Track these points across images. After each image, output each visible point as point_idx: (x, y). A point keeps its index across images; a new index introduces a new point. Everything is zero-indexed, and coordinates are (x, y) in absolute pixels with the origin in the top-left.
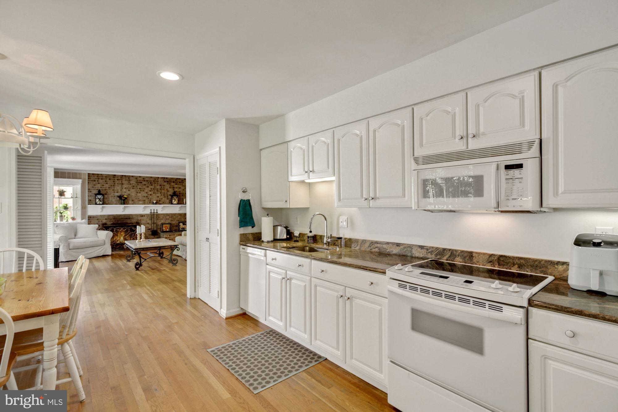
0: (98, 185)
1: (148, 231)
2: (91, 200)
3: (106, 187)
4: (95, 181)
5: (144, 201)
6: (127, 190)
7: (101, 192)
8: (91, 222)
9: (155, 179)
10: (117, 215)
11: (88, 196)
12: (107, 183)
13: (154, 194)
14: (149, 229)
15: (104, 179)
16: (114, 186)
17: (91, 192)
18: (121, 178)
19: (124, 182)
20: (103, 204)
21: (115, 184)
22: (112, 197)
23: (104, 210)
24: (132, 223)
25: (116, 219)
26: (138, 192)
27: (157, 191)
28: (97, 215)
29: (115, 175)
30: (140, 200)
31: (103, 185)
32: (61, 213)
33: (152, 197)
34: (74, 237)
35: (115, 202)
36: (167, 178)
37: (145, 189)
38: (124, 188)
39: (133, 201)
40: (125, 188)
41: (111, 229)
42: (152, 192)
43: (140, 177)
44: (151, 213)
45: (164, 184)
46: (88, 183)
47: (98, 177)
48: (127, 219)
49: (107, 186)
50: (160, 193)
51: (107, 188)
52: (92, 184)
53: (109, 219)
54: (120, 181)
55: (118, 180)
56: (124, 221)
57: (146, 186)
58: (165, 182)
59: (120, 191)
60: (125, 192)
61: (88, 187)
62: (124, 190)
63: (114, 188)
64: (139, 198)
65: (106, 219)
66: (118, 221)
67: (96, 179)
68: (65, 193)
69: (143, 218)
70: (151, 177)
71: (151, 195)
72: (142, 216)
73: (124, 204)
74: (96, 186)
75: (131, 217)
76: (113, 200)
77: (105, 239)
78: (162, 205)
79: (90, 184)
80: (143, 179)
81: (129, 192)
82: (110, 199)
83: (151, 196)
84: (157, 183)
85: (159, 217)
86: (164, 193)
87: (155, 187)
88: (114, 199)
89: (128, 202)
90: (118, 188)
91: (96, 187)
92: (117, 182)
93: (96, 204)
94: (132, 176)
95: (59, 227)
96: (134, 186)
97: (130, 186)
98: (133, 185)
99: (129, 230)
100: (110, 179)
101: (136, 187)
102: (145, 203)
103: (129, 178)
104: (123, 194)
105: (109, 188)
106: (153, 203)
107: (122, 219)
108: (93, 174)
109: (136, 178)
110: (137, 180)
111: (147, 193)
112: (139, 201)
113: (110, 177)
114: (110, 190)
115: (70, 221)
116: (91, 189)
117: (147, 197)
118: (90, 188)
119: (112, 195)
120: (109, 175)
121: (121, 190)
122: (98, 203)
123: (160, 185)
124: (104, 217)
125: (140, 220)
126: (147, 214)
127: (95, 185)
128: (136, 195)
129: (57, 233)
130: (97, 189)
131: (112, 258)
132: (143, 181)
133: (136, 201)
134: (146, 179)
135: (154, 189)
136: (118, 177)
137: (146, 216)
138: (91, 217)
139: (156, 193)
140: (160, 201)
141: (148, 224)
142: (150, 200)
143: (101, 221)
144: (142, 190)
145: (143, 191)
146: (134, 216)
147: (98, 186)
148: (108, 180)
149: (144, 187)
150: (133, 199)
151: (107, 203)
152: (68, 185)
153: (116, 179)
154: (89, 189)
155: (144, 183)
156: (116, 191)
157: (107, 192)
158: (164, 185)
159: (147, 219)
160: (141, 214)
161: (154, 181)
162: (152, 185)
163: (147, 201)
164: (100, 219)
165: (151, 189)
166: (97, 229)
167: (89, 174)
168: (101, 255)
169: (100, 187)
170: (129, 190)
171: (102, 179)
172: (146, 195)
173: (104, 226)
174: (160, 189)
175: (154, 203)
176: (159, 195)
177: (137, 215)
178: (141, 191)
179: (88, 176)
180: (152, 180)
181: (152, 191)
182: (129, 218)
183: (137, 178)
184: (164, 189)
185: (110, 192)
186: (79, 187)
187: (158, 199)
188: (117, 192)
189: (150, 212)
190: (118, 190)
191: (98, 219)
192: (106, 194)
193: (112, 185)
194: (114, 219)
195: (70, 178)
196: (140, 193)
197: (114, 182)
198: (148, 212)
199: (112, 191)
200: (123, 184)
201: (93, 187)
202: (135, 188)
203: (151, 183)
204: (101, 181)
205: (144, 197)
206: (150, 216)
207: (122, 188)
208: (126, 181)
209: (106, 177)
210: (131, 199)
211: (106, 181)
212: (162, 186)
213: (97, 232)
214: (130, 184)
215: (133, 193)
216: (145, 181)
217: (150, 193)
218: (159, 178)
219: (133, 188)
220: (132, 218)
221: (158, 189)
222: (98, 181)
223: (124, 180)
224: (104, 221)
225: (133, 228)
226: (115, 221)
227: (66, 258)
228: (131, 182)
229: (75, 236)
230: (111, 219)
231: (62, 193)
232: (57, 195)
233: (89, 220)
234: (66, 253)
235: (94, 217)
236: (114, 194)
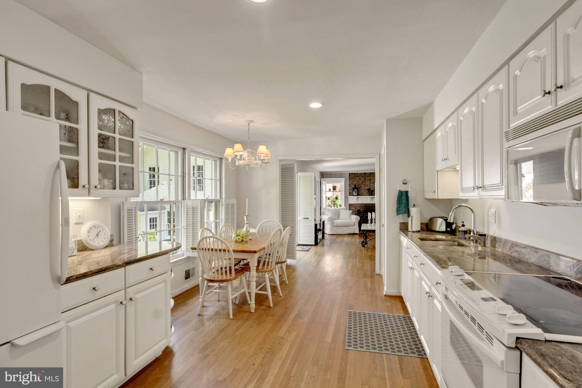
0: (355, 181)
2: (350, 193)
3: (360, 183)
4: (353, 178)
7: (356, 187)
8: (350, 208)
10: (367, 204)
11: (349, 190)
12: (360, 180)
15: (358, 177)
16: (365, 181)
17: (351, 186)
18: (370, 175)
19: (372, 178)
20: (358, 195)
21: (365, 180)
22: (363, 190)
23: (359, 199)
25: (366, 207)
28: (354, 204)
29: (366, 173)
31: (358, 181)
32: (334, 202)
34: (338, 218)
40: (373, 183)
46: (349, 180)
47: (355, 175)
51: (361, 184)
52: (351, 181)
53: (362, 207)
54: (369, 177)
55: (367, 176)
56: (372, 208)
59: (369, 185)
61: (349, 183)
63: (365, 183)
65: (360, 207)
67: (354, 177)
68: (336, 188)
73: (371, 195)
76: (365, 192)
77: (355, 221)
82: (363, 192)
88: (365, 191)
90: (367, 183)
91: (353, 183)
92: (367, 178)
93: (353, 195)
95: (329, 211)
100: (362, 176)
104: (371, 187)
105: (362, 183)
107: (370, 207)
108: (352, 173)
115: (339, 207)
119: (364, 188)
120: (361, 173)
121: (370, 184)
122: (354, 195)
124: (359, 205)
127: (353, 181)
129: (328, 215)
130: (354, 184)
131: (359, 236)
138: (351, 205)
143: (357, 208)
147: (355, 182)
148: (361, 177)
151: (360, 194)
152: (337, 182)
153: (366, 176)
154: (349, 185)
156: (366, 186)
157: (360, 186)
166: (352, 214)
167: (349, 173)
168: (352, 233)
169: (356, 182)
171: (357, 177)
173: (359, 212)
179: (349, 175)
185: (362, 186)
186: (343, 183)
188: (367, 186)
191: (355, 207)
192: (360, 188)
194: (365, 207)
195: (339, 178)
197: (365, 178)
199: (364, 185)
200: (371, 180)
201: (352, 183)
204: (357, 178)
207: (371, 183)
209: (360, 175)
211: (360, 178)
213: (351, 216)
222: (355, 178)
223: (372, 176)
224: (359, 208)
226: (365, 208)
227: (331, 232)
229: (339, 218)
230: (363, 207)
231: (334, 188)
232: (332, 190)
233: (349, 207)
234: (331, 229)
235: (352, 205)
236: (365, 188)
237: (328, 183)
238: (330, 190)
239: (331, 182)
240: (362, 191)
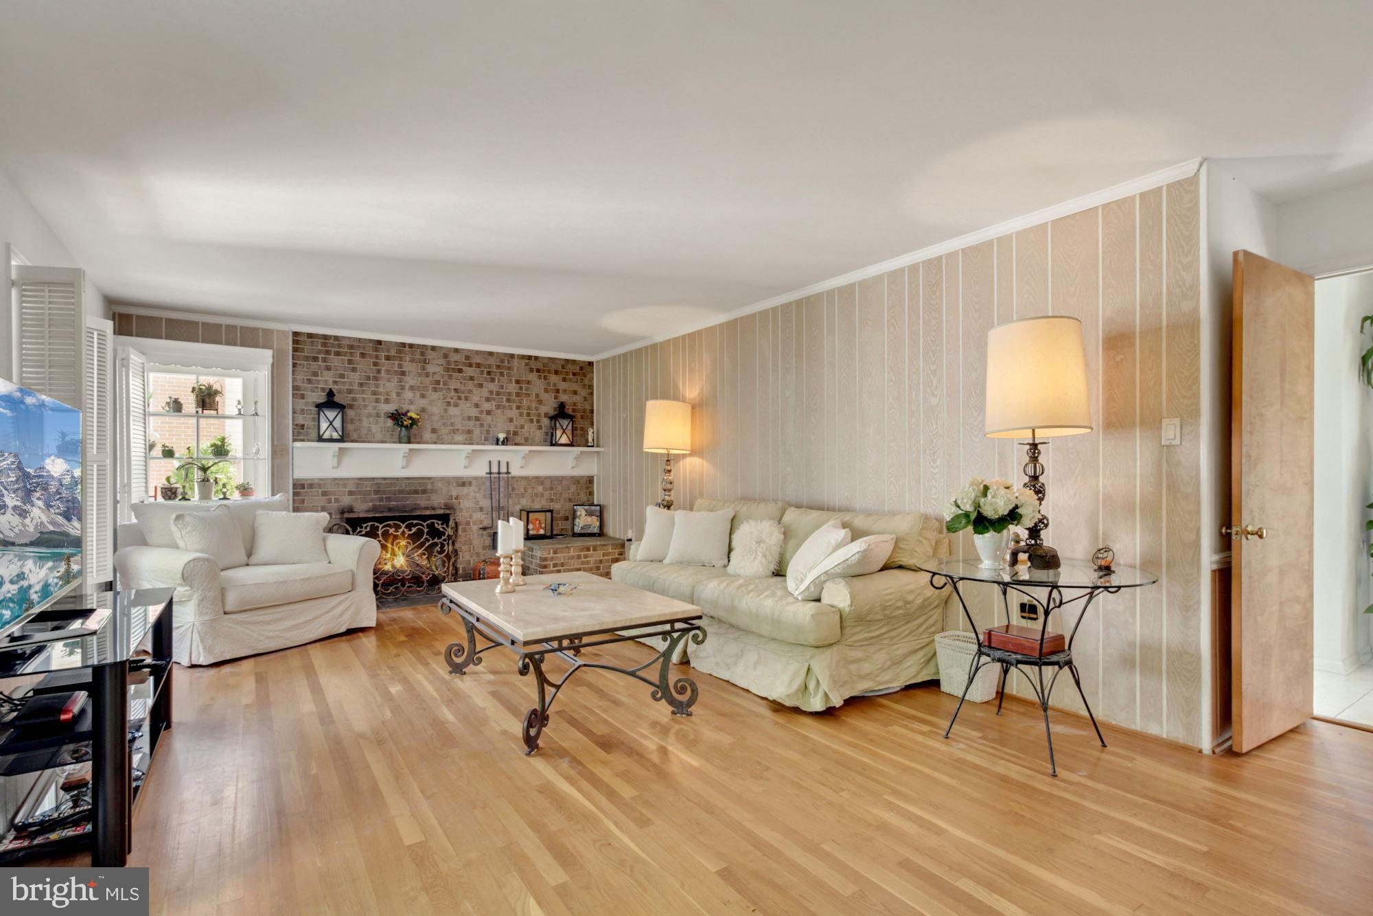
0: (326, 373)
1: (482, 535)
2: (303, 426)
3: (351, 384)
4: (315, 359)
5: (469, 432)
6: (418, 394)
7: (336, 399)
8: (303, 501)
9: (502, 361)
10: (385, 479)
11: (294, 412)
12: (354, 370)
13: (499, 411)
14: (484, 529)
15: (345, 354)
16: (376, 379)
17: (303, 397)
18: (399, 352)
19: (407, 366)
20: (342, 440)
21: (379, 371)
22: (370, 415)
23: (346, 460)
24: (434, 509)
25: (384, 492)
26: (452, 401)
27: (508, 400)
28: (321, 479)
29: (379, 342)
30: (458, 430)
31: (342, 376)
32: (204, 469)
33: (493, 421)
34: (244, 558)
35: (379, 436)
36: (536, 358)
37: (470, 391)
38: (407, 386)
39: (434, 431)
40: (412, 388)
41: (368, 529)
42: (494, 404)
43: (457, 350)
44: (490, 473)
45: (529, 379)
46: (294, 365)
47: (324, 345)
48: (416, 492)
49: (355, 378)
50: (518, 408)
51: (356, 387)
52: (305, 369)
53: (360, 493)
54: (396, 363)
55: (388, 358)
56: (407, 499)
57: (475, 382)
58: (531, 370)
59: (394, 396)
60: (411, 403)
61: (294, 380)
62: (408, 395)
63: (377, 386)
64: (452, 424)
65: (351, 493)
66: (389, 499)
67: (320, 352)
68: (217, 399)
69: (465, 490)
70: (491, 354)
71: (488, 413)
72: (463, 483)
73: (409, 442)
74: (319, 378)
75: (429, 487)
76: (374, 428)
77: (353, 566)
78: (526, 448)
79: (299, 368)
80: (467, 357)
81: (422, 403)
82: (365, 423)
83: (489, 418)
84: (509, 375)
85: (513, 489)
86: (529, 408)
87: (502, 387)
88: (377, 423)
89: (421, 437)
90: (389, 385)
91: (318, 382)
92: (385, 365)
93: (320, 439)
94: (434, 348)
95: (187, 519)
96: (438, 382)
97: (428, 381)
98: (437, 377)
99: (426, 530)
100: (363, 355)
101: (444, 384)
102: (471, 439)
103: (423, 354)
104: (405, 407)
105: (361, 385)
106: (498, 440)
107: (401, 492)
108: (310, 336)
109: (446, 356)
110: (449, 363)
111: (477, 406)
112: (455, 431)
113: (364, 348)
114: (363, 392)
115: (235, 496)
116: (305, 389)
117: (477, 419)
118: (299, 383)
119: (370, 409)
120: (359, 340)
121: (398, 394)
122: (326, 436)
123: (518, 382)
124: (345, 486)
125: (457, 498)
126: (476, 478)
127: (315, 374)
128: (446, 410)
129: (181, 544)
130: (323, 389)
131: (379, 639)
132: (464, 364)
133: (444, 431)
134: (477, 360)
135: (498, 394)
136: (388, 351)
137: (474, 482)
138: (303, 486)
139: (504, 407)
140: (515, 433)
141: (481, 509)
142: (488, 432)
143: (337, 500)
144: (463, 395)
145: (466, 399)
146: (440, 485)
147: (327, 380)
148: (357, 358)
149: (470, 384)
150: (436, 425)
151: (355, 436)
152: (228, 368)
153: (383, 354)
154: (295, 388)
155: (469, 371)
156: (382, 398)
157: (354, 399)
158: (528, 382)
159: (478, 495)
160: (459, 478)
161: (498, 367)
162: (493, 380)
163: (477, 432)
164: (334, 493)
165: (491, 392)
166: (330, 530)
167: (296, 334)
168: (343, 629)
169: (331, 380)
170: (423, 396)
171: (338, 354)
172: (474, 412)
173: (346, 515)
174: (518, 395)
175: (501, 440)
176: (514, 413)
177: (447, 481)
178: (460, 398)
179: (295, 342)
180: (493, 362)
181: (494, 399)
182: (424, 492)
183: (446, 353)
184: (528, 395)
185: (364, 399)
186: (263, 375)
187: (512, 429)
188: (387, 401)
189: (488, 471)
190: (388, 394)
191: (325, 494)
192: (351, 407)
193: (371, 375)
194: (377, 492)
195: (235, 345)
196: (456, 405)
197: (375, 364)
198: (479, 470)
199: (370, 396)
200: (403, 373)
201: (309, 381)
202: (441, 390)
203: (489, 373)
204: (335, 361)
205: (469, 418)
206: (488, 483)
207: (403, 388)
208: (415, 364)
209: (351, 347)
210: (428, 426)
211: (350, 362)
212: (524, 386)
213: (324, 540)
214: (427, 375)
215: (434, 404)
216: (470, 365)
217: (487, 406)
218: (512, 356)
219: (435, 390)
220: (432, 491)
221: (510, 394)
222: (325, 360)
223: (408, 359)
224: (346, 500)
225: (436, 525)
226: (381, 500)
227: (209, 650)
228: (431, 368)
229: (249, 555)
230: (368, 493)
231: (207, 399)
232: (190, 404)
233: (294, 495)
234: (210, 631)
235: (311, 486)
236: (375, 408)
237: (166, 364)
238: (177, 406)
239: (186, 364)
240: (365, 419)
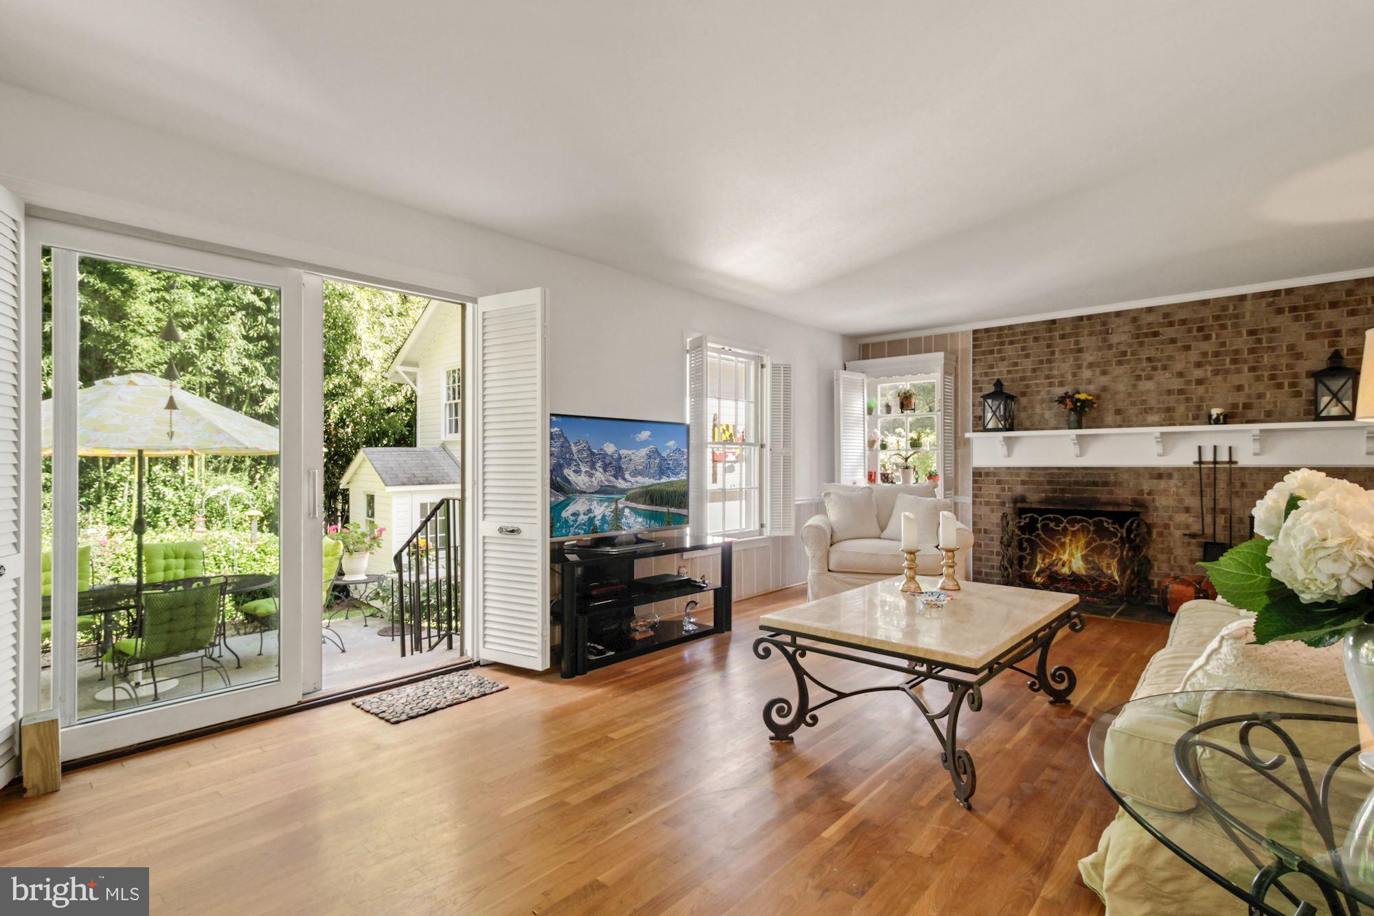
0: (1000, 364)
1: (1189, 544)
2: (978, 417)
3: (1024, 371)
4: (991, 352)
5: (1169, 410)
6: (1098, 371)
7: (1003, 389)
8: (980, 489)
9: (1224, 308)
10: (1059, 468)
11: (973, 405)
12: (1027, 356)
13: (1219, 378)
14: (1193, 536)
15: (1018, 342)
16: (1049, 361)
17: (979, 389)
18: (1076, 327)
19: (1085, 341)
20: (1008, 429)
21: (1053, 353)
23: (1018, 449)
24: (1118, 504)
25: (1058, 483)
26: (1143, 374)
27: (1234, 361)
28: (996, 468)
29: (1053, 322)
30: (1151, 409)
31: (1016, 364)
32: (906, 459)
33: (1207, 392)
35: (1053, 422)
36: (1289, 291)
37: (1170, 358)
38: (1085, 364)
39: (1118, 412)
40: (1091, 365)
42: (1209, 368)
43: (1150, 310)
44: (1200, 462)
45: (1273, 325)
46: (974, 361)
47: (999, 336)
48: (1095, 484)
49: (1028, 364)
50: (1252, 369)
51: (1029, 374)
52: (982, 364)
53: (1033, 483)
54: (1072, 340)
55: (1063, 337)
56: (1085, 491)
57: (1179, 344)
58: (1280, 311)
59: (1069, 377)
60: (1089, 382)
61: (974, 375)
62: (1086, 373)
63: (1051, 369)
64: (1144, 402)
65: (1023, 483)
66: (1063, 491)
67: (995, 344)
68: (912, 400)
69: (1163, 484)
70: (1205, 303)
71: (1200, 382)
72: (1159, 474)
73: (1080, 427)
74: (995, 370)
75: (1112, 478)
76: (1048, 414)
78: (1256, 427)
79: (977, 363)
80: (1166, 315)
81: (1104, 380)
82: (1038, 411)
83: (1201, 389)
84: (1235, 326)
85: (1243, 485)
86: (1274, 367)
87: (1223, 344)
88: (1049, 409)
89: (1102, 421)
90: (1064, 367)
91: (994, 373)
92: (1059, 345)
93: (986, 430)
94: (1118, 314)
96: (1124, 354)
97: (1110, 354)
98: (1122, 348)
99: (1092, 528)
100: (1036, 339)
101: (1133, 354)
102: (1171, 418)
103: (1104, 324)
104: (1082, 387)
105: (1034, 370)
106: (1210, 416)
107: (1077, 483)
108: (987, 330)
109: (1135, 320)
110: (1139, 327)
111: (1181, 375)
112: (1147, 411)
113: (1037, 331)
114: (1036, 378)
116: (983, 382)
117: (1181, 392)
118: (978, 378)
119: (1043, 395)
120: (1033, 324)
121: (1074, 375)
122: (990, 426)
123: (1251, 333)
124: (1018, 475)
125: (1149, 493)
126: (1180, 470)
127: (991, 367)
128: (1134, 386)
130: (995, 380)
132: (1162, 325)
133: (1133, 411)
134: (1182, 315)
135: (1217, 354)
136: (1063, 329)
137: (1176, 475)
138: (981, 475)
139: (1227, 372)
140: (1247, 406)
141: (1187, 510)
142: (1199, 408)
143: (1010, 489)
144: (1159, 365)
145: (1165, 368)
146: (1126, 476)
148: (1031, 343)
149: (1170, 349)
150: (1121, 405)
151: (1028, 424)
152: (914, 372)
153: (1057, 334)
154: (975, 382)
155: (1169, 332)
156: (1056, 381)
157: (1027, 386)
158: (1273, 330)
159: (1181, 490)
160: (1153, 469)
161: (1217, 318)
162: (1207, 338)
163: (1181, 409)
164: (1007, 482)
165: (1205, 354)
167: (975, 332)
169: (1005, 370)
170: (1104, 373)
171: (1011, 343)
172: (1177, 384)
173: (1019, 505)
174: (1252, 351)
175: (1214, 416)
176: (1245, 377)
177: (1136, 472)
178: (1155, 369)
179: (975, 339)
180: (1207, 313)
181: (1210, 363)
182: (1106, 484)
183: (1134, 317)
184: (1273, 349)
185: (1037, 385)
186: (940, 375)
187: (1241, 399)
188: (1061, 384)
189: (1197, 460)
190: (1062, 376)
191: (999, 482)
192: (1024, 394)
193: (1045, 358)
194: (1050, 483)
195: (930, 351)
196: (1149, 378)
197: (1049, 346)
198: (1183, 456)
199: (1043, 381)
200: (1080, 350)
201: (986, 374)
202: (1128, 362)
203: (1200, 329)
204: (1009, 350)
205: (1169, 392)
206: (1197, 475)
207: (1080, 367)
208: (1094, 338)
209: (1024, 333)
210: (1111, 407)
211: (1023, 349)
212: (1264, 337)
214: (1110, 347)
215: (1119, 381)
216: (1171, 324)
217: (1198, 373)
218: (1242, 298)
219: (1120, 363)
220: (1115, 484)
221: (1237, 352)
222: (1000, 351)
223: (1086, 332)
224: (1019, 490)
225: (1105, 524)
226: (1054, 491)
228: (1114, 339)
229: (877, 530)
230: (1039, 483)
231: (906, 401)
233: (975, 482)
235: (987, 474)
236: (1048, 392)
237: (876, 378)
238: (886, 409)
240: (1038, 406)
